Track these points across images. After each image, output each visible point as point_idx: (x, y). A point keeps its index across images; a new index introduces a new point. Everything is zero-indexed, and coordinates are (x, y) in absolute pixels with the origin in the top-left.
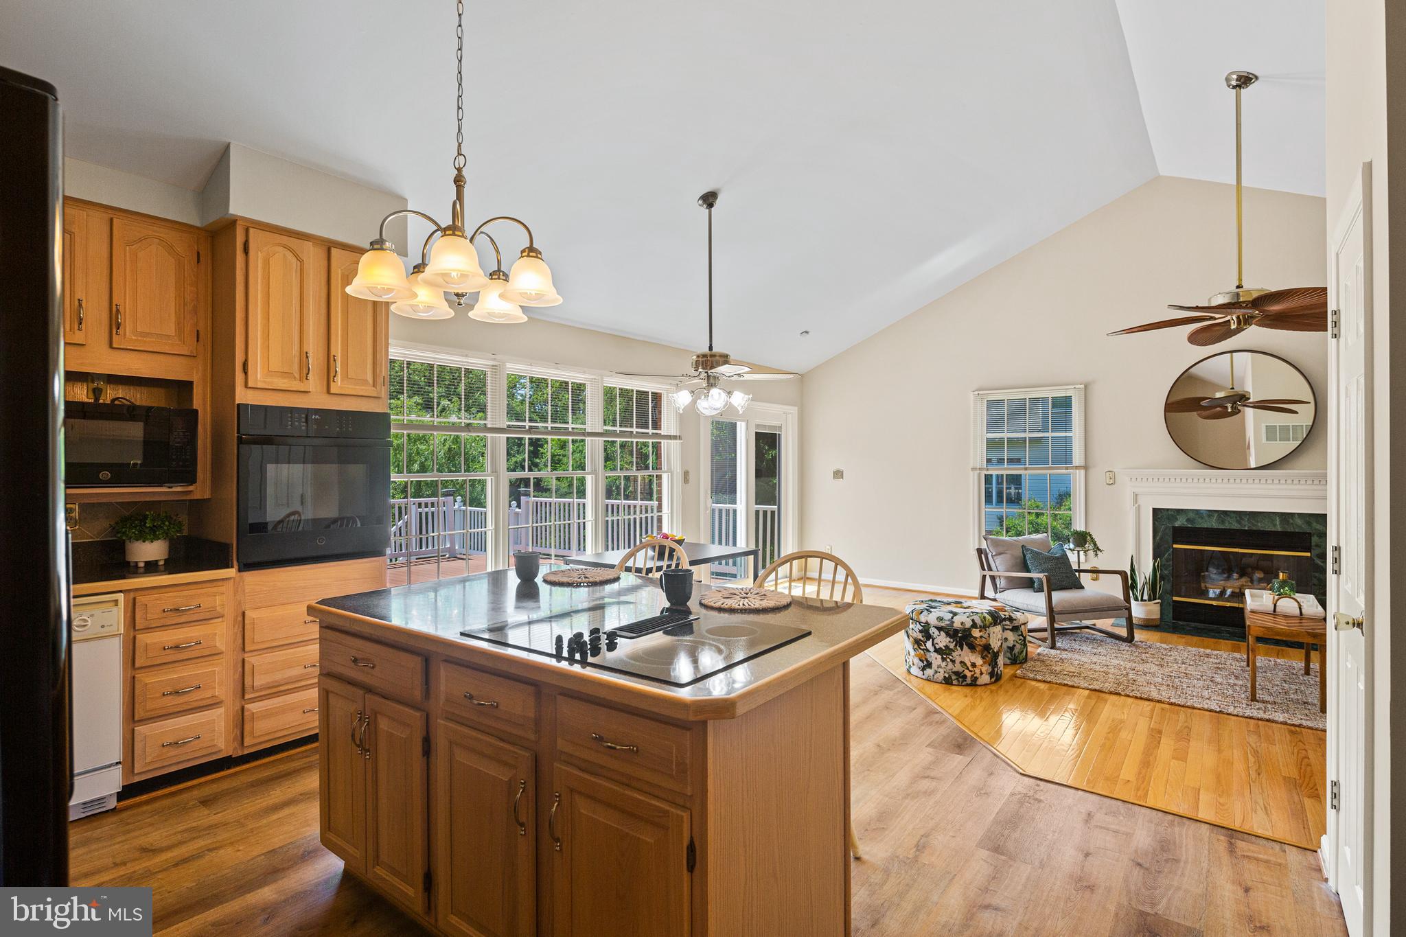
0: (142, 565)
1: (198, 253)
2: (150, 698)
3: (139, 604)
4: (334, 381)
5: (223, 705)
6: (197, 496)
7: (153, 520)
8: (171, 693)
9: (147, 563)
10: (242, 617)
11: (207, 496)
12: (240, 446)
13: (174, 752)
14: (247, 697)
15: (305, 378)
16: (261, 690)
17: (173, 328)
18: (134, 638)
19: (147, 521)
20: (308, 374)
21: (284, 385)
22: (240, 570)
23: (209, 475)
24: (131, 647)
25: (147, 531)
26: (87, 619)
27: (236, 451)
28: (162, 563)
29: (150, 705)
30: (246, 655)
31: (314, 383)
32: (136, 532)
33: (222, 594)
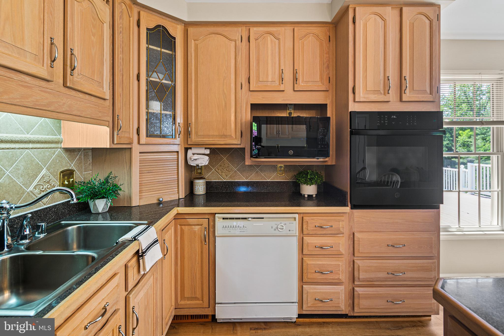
0: (306, 196)
1: (329, 36)
2: (310, 272)
3: (305, 221)
4: (405, 93)
5: (343, 284)
6: (329, 163)
7: (311, 175)
8: (319, 272)
9: (309, 196)
10: (352, 235)
11: (334, 163)
12: (352, 136)
13: (320, 304)
14: (356, 283)
15: (387, 92)
16: (363, 281)
17: (319, 77)
18: (303, 238)
19: (308, 175)
20: (389, 90)
21: (375, 98)
22: (352, 208)
23: (334, 153)
24: (301, 243)
25: (308, 180)
26: (284, 226)
27: (349, 139)
28: (314, 196)
29: (310, 276)
30: (355, 258)
31: (393, 96)
32: (304, 180)
33: (343, 221)
